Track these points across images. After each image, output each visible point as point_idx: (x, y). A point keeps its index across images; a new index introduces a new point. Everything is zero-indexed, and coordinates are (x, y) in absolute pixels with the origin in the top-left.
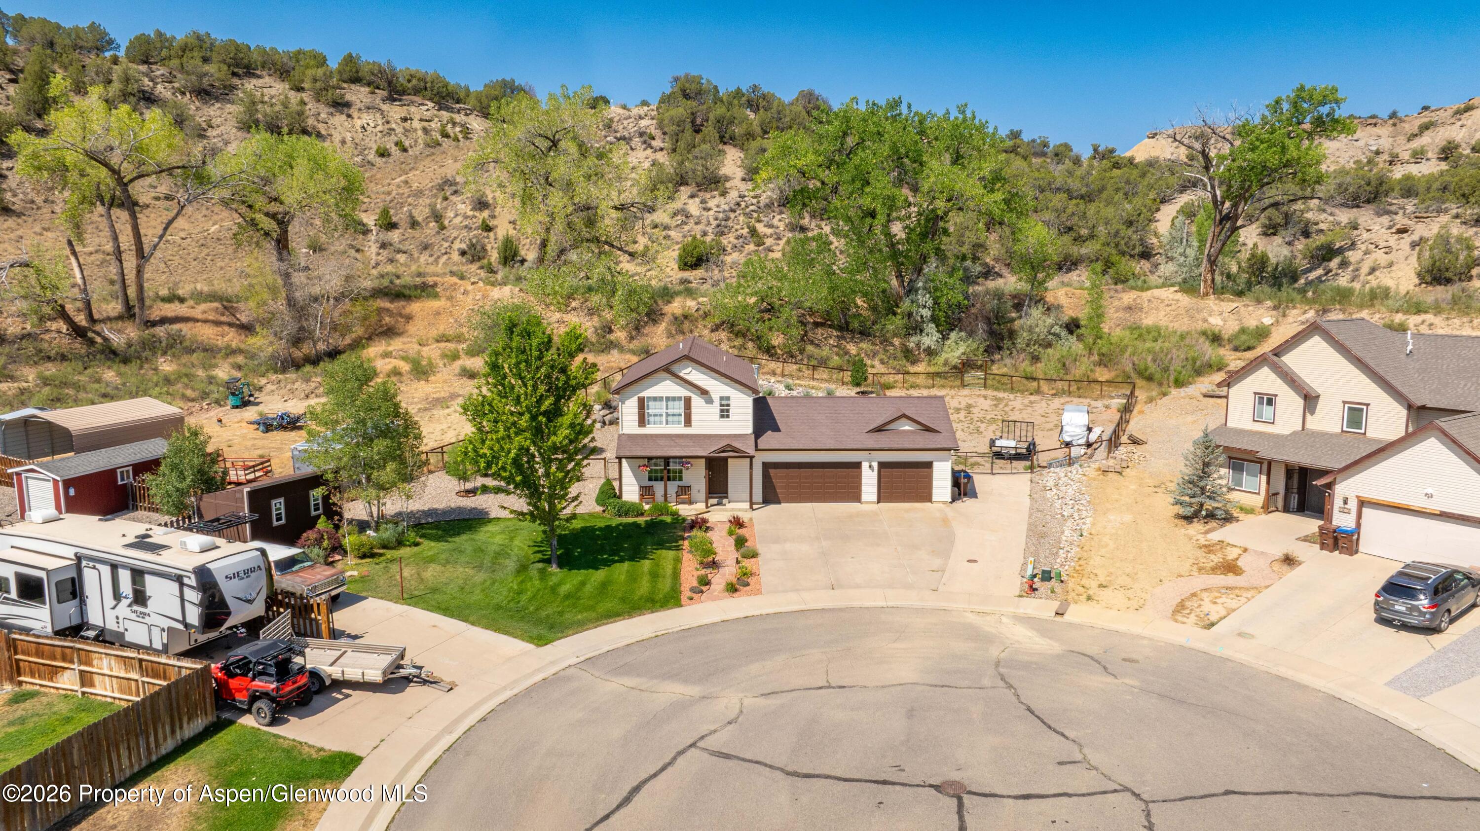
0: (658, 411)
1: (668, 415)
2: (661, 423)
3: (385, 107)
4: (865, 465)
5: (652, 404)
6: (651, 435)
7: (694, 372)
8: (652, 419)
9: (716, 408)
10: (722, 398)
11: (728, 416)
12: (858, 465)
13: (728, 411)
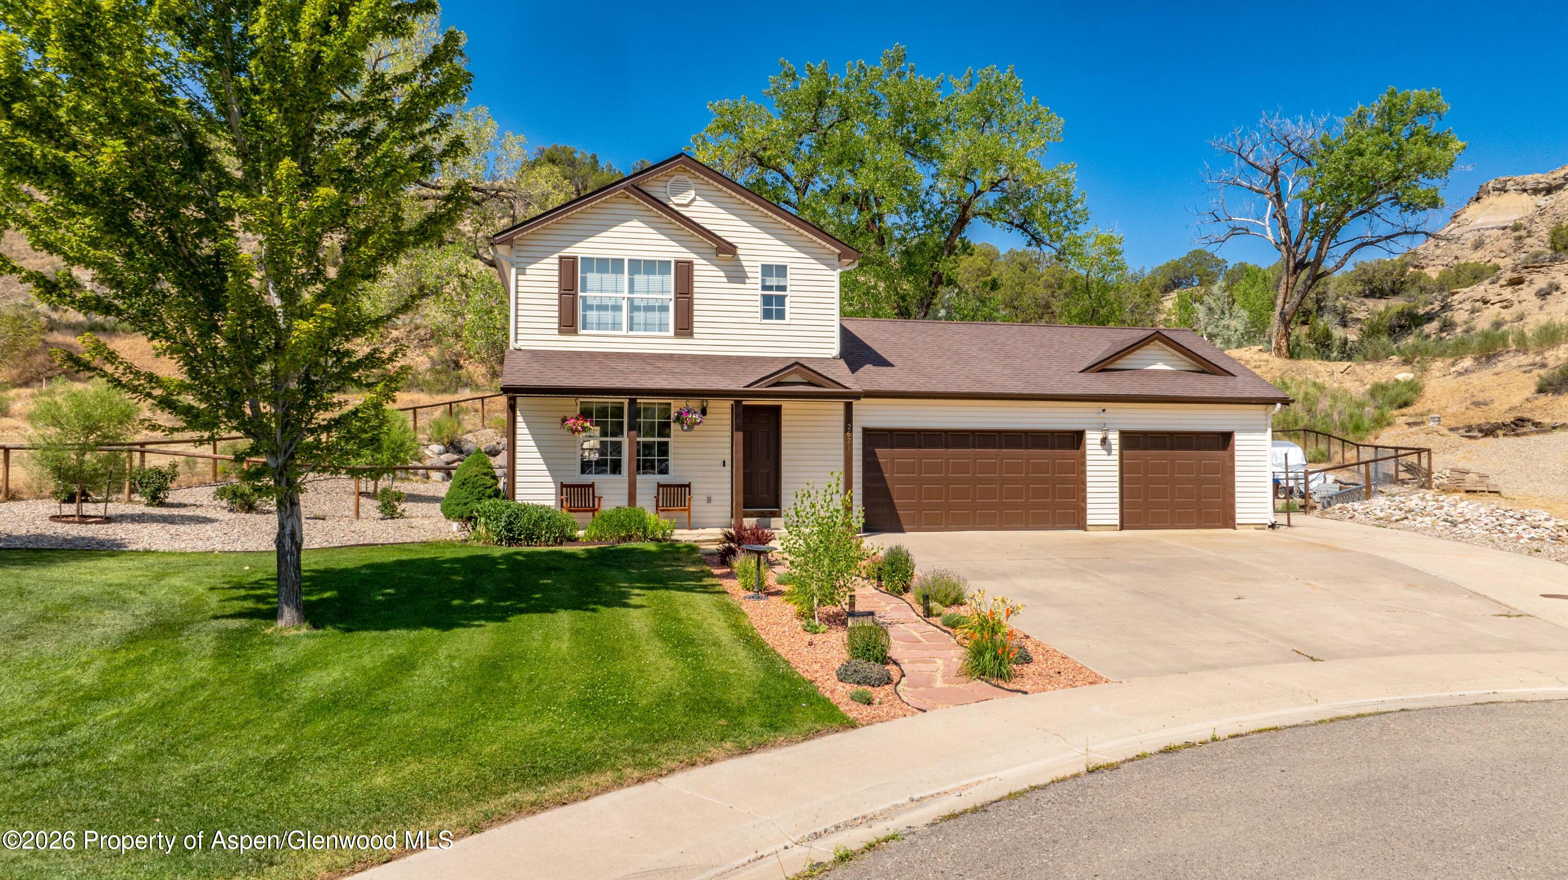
0: (608, 297)
1: (633, 308)
2: (616, 326)
4: (1092, 439)
5: (593, 278)
6: (592, 355)
7: (700, 202)
8: (592, 315)
9: (752, 291)
10: (767, 270)
11: (781, 315)
12: (1076, 439)
13: (781, 300)
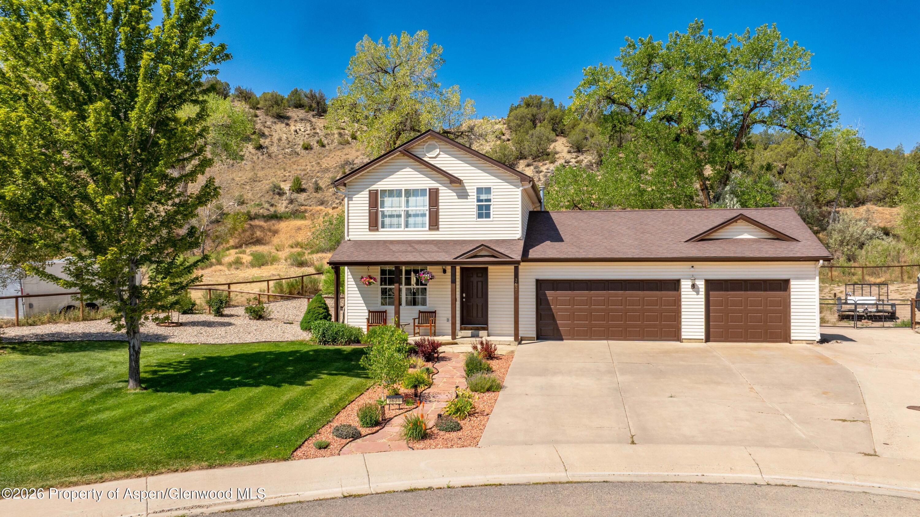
0: (396, 210)
1: (408, 215)
2: (399, 226)
3: (313, 120)
4: (685, 285)
5: (388, 201)
6: (385, 242)
7: (443, 155)
8: (387, 221)
9: (472, 203)
10: (480, 191)
11: (488, 216)
12: (675, 285)
13: (488, 207)
